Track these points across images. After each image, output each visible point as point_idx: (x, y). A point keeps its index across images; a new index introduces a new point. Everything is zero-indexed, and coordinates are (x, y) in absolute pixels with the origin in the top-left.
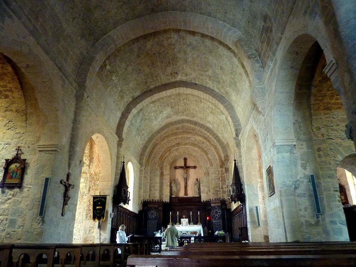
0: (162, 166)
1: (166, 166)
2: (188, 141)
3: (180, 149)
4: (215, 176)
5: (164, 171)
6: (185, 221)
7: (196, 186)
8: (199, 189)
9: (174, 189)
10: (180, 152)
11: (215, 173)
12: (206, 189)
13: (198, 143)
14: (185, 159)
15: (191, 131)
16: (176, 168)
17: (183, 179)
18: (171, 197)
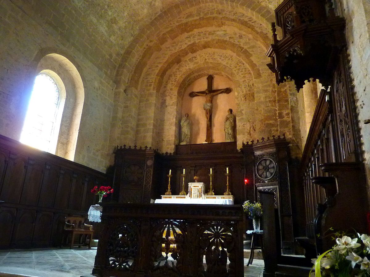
0: (165, 91)
1: (171, 89)
2: (210, 38)
3: (198, 57)
4: (266, 97)
5: (168, 98)
6: (196, 187)
7: (228, 123)
8: (234, 128)
9: (185, 130)
10: (197, 63)
11: (266, 91)
12: (248, 126)
13: (230, 38)
15: (215, 15)
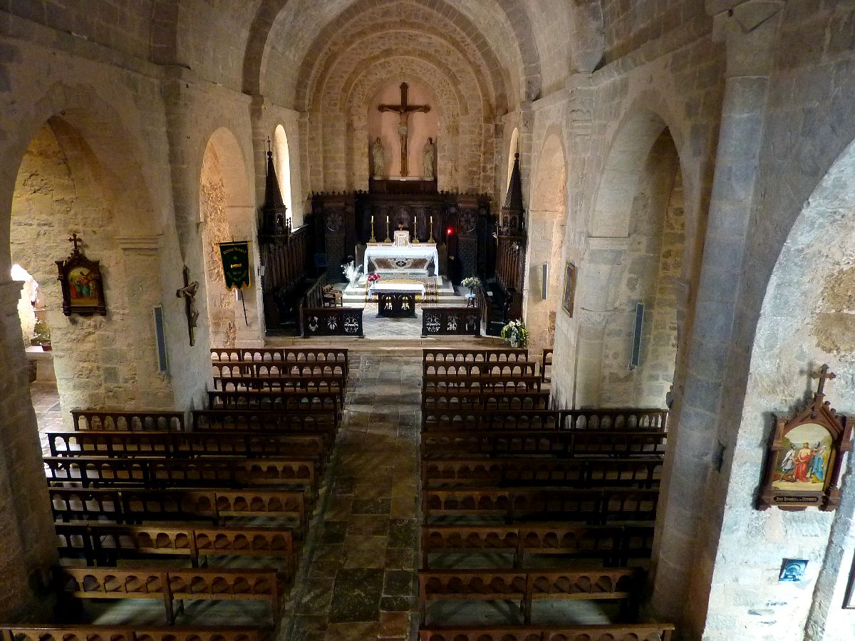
0: (350, 108)
1: (359, 107)
2: (412, 45)
3: (393, 64)
4: (471, 140)
5: (355, 118)
7: (428, 157)
8: (434, 163)
9: (379, 161)
10: (391, 72)
11: (472, 132)
12: (450, 165)
13: (436, 51)
14: (404, 88)
15: (420, 21)
16: (382, 108)
17: (399, 138)
18: (371, 180)
